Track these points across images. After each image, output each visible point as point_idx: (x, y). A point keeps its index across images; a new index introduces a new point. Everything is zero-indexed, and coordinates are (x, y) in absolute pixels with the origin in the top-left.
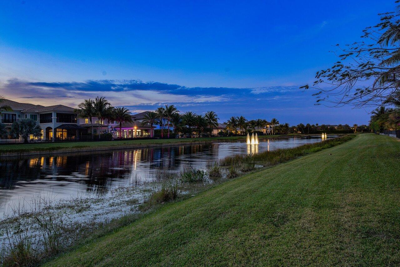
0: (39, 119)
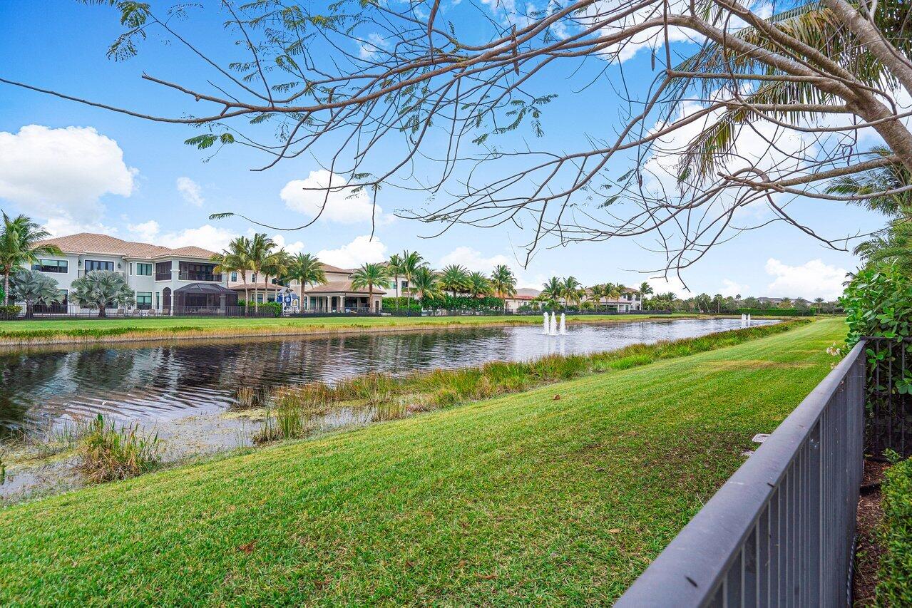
0: (155, 272)
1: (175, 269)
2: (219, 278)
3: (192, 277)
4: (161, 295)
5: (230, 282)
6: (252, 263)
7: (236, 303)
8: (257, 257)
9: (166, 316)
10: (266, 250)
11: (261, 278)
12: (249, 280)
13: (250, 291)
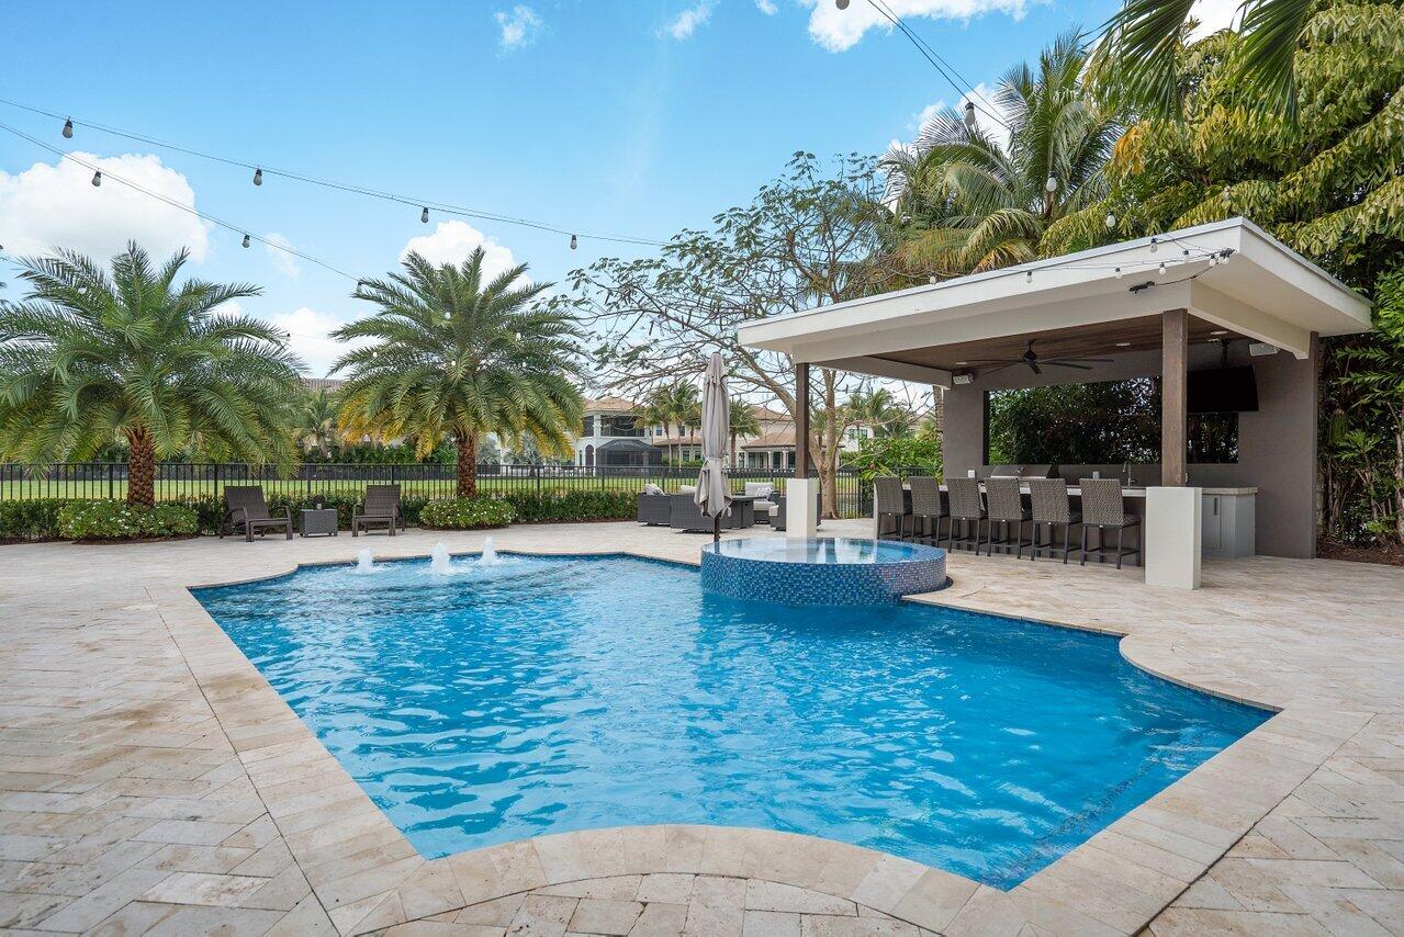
0: (582, 428)
1: (597, 425)
2: (642, 433)
3: (615, 433)
4: (584, 453)
5: (654, 437)
6: (673, 415)
7: (659, 462)
8: (679, 408)
9: (589, 475)
10: (689, 398)
11: (687, 431)
12: (674, 435)
13: (674, 446)
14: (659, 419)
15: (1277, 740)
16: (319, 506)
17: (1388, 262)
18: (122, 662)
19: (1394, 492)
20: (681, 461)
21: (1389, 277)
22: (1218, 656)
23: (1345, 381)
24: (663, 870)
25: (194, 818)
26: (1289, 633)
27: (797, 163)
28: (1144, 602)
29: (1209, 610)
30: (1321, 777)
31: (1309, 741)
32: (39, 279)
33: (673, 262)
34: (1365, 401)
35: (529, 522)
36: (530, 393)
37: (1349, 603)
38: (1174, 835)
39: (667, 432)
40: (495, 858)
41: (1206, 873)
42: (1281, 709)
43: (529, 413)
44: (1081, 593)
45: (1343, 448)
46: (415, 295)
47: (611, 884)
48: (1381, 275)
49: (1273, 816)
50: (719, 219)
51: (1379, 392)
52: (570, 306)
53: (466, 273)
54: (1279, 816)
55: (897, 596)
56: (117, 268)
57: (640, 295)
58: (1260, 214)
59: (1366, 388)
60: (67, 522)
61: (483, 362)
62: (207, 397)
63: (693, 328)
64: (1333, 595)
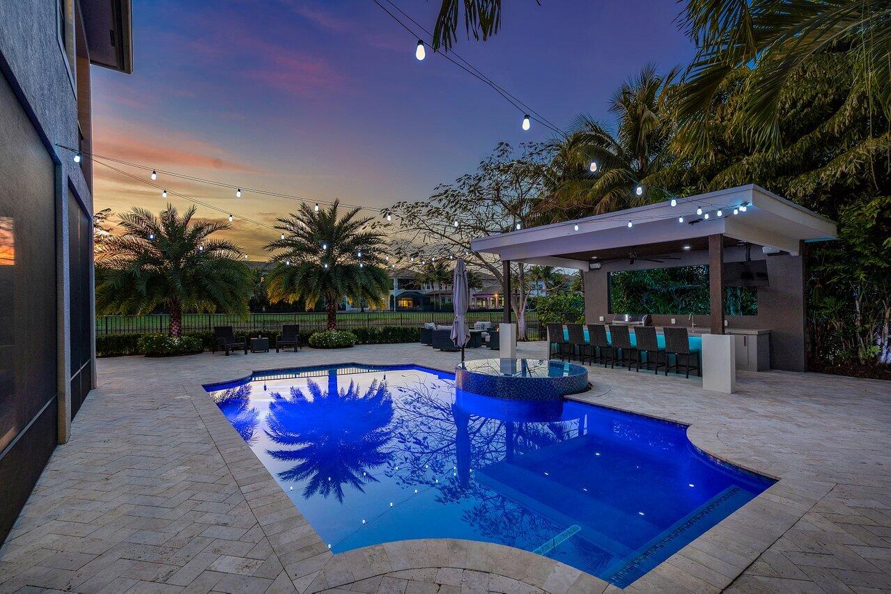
2: (419, 288)
3: (405, 288)
4: (389, 299)
5: (426, 290)
6: (435, 278)
7: (428, 304)
11: (443, 287)
12: (437, 289)
13: (437, 295)
14: (428, 280)
15: (776, 499)
16: (260, 336)
17: (846, 199)
18: (179, 430)
19: (855, 333)
20: (441, 304)
21: (847, 208)
22: (745, 441)
23: (822, 268)
24: (448, 565)
25: (225, 525)
26: (788, 426)
27: (500, 148)
28: (701, 402)
29: (740, 408)
30: (800, 525)
31: (795, 501)
32: (127, 225)
33: (435, 204)
34: (835, 280)
35: (364, 343)
36: (363, 276)
37: (825, 405)
38: (714, 559)
39: (433, 287)
40: (366, 555)
41: (732, 583)
42: (781, 479)
43: (363, 287)
44: (666, 395)
45: (822, 308)
46: (304, 225)
47: (423, 572)
48: (842, 206)
49: (771, 550)
50: (459, 180)
51: (843, 275)
52: (382, 227)
53: (330, 214)
54: (775, 550)
55: (562, 395)
56: (163, 219)
57: (417, 220)
58: (767, 172)
59: (835, 273)
60: (142, 346)
61: (339, 259)
62: (205, 282)
63: (446, 237)
64: (816, 399)
